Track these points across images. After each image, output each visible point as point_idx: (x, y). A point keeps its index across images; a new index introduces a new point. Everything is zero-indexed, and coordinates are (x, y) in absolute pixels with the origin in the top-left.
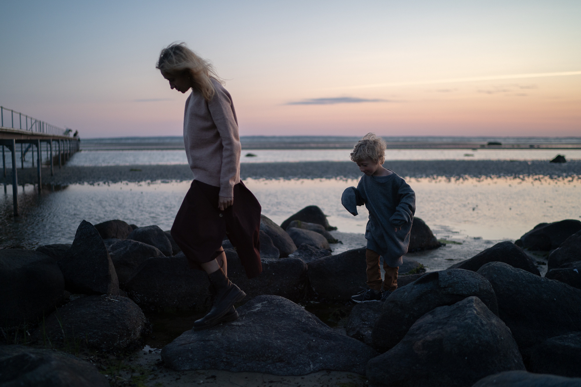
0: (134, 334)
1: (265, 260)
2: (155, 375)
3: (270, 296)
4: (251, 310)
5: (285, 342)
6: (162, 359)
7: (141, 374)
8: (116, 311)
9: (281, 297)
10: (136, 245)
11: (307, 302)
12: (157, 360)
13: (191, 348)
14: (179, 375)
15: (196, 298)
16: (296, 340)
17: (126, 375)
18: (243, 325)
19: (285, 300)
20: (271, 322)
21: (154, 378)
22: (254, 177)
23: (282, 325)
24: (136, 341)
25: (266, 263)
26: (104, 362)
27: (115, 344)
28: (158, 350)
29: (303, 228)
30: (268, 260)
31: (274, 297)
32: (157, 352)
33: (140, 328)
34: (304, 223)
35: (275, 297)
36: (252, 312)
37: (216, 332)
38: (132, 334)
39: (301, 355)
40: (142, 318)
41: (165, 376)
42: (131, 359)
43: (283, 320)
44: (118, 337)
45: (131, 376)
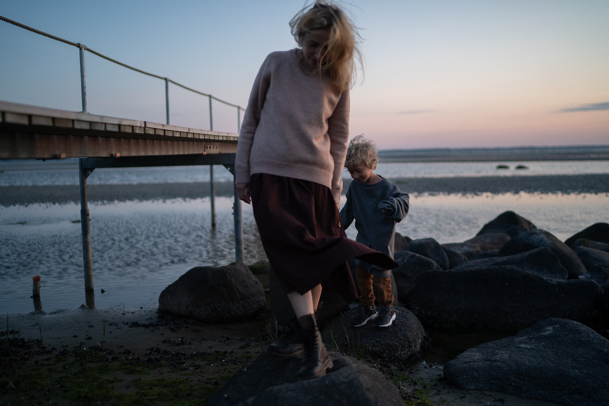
0: (415, 346)
1: (553, 280)
2: (439, 391)
3: (563, 320)
4: (541, 333)
5: (584, 372)
6: (443, 374)
7: (423, 388)
8: (398, 322)
9: (576, 322)
10: (413, 257)
11: (603, 330)
12: (438, 375)
13: (476, 367)
14: (464, 393)
15: (476, 316)
16: (598, 372)
17: (408, 387)
18: (532, 349)
19: (581, 326)
20: (565, 349)
21: (437, 393)
22: (528, 190)
23: (579, 353)
24: (417, 353)
25: (554, 283)
26: (386, 371)
27: (397, 355)
28: (438, 365)
29: (591, 247)
30: (556, 280)
31: (566, 320)
32: (438, 367)
33: (420, 341)
34: (592, 241)
35: (569, 321)
36: (543, 335)
37: (502, 353)
38: (413, 347)
39: (604, 390)
40: (422, 331)
41: (448, 392)
42: (413, 371)
43: (580, 348)
44: (400, 347)
45: (414, 388)
